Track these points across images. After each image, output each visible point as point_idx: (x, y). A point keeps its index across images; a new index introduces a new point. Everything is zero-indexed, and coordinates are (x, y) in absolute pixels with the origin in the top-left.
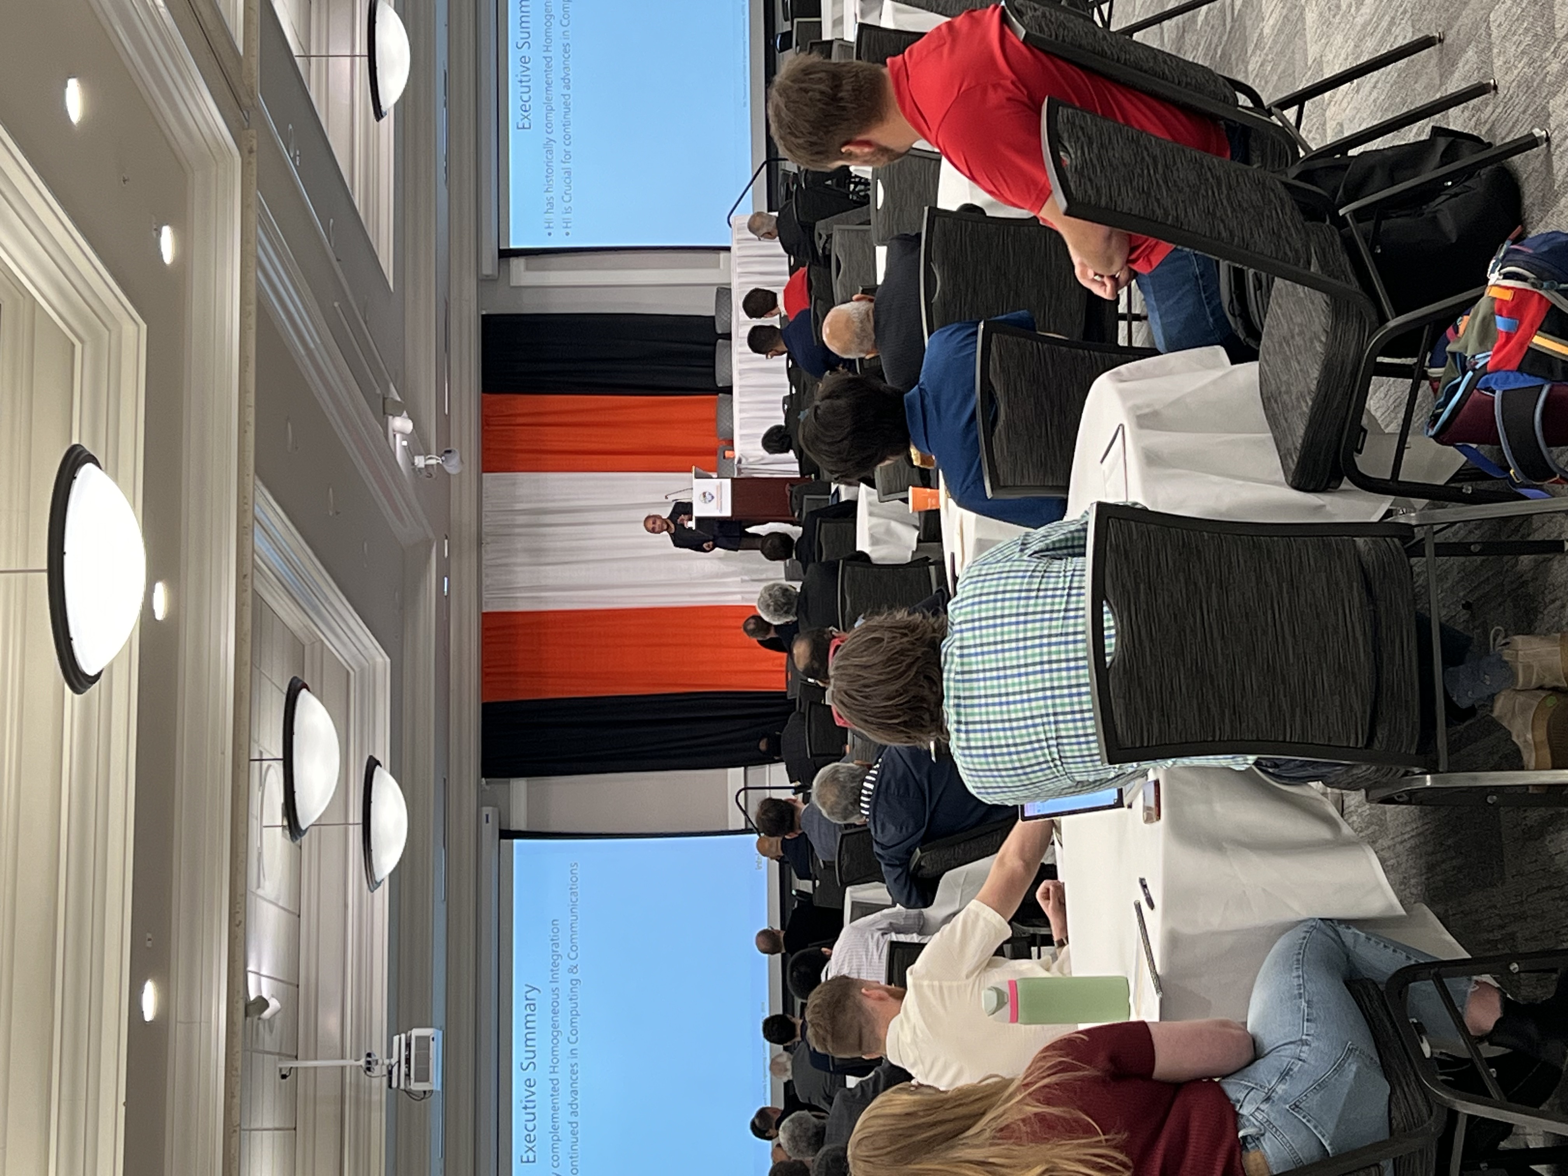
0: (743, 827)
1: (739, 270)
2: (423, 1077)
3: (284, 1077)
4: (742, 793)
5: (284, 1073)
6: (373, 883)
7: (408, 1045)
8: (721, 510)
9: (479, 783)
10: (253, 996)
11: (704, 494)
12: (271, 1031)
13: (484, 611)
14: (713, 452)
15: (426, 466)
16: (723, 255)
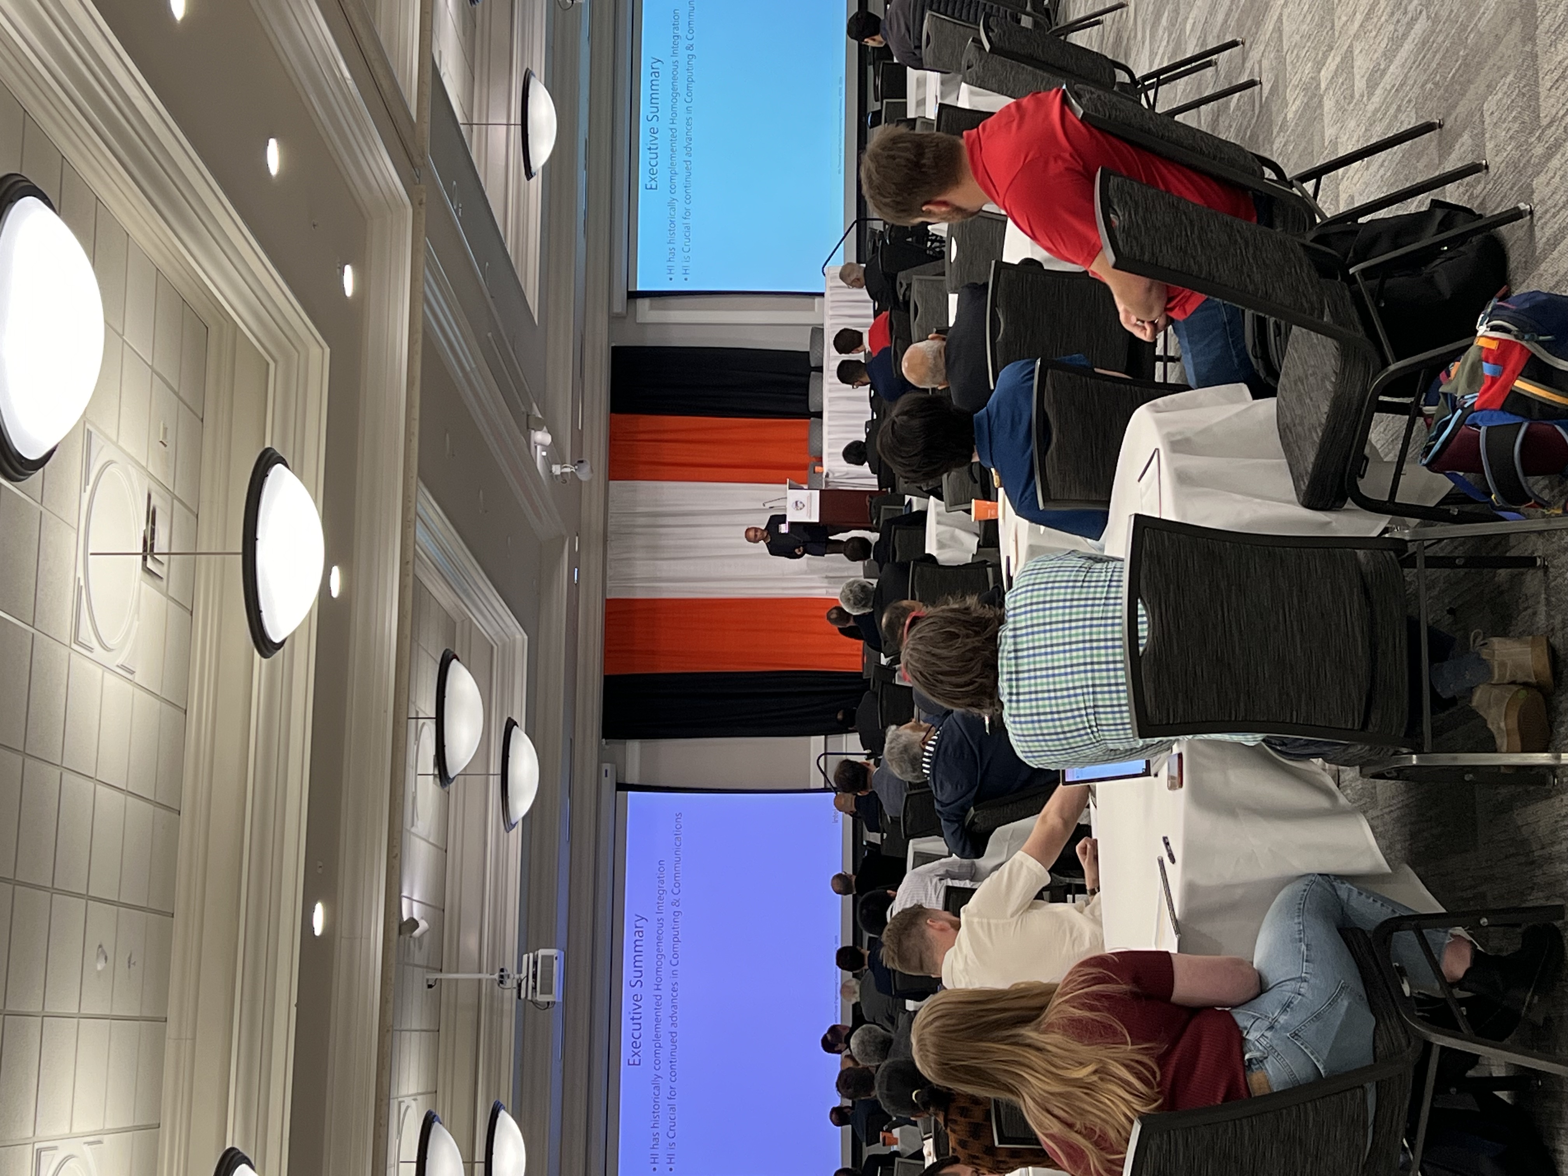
0: (823, 786)
1: (831, 313)
2: (547, 989)
3: (430, 986)
4: (823, 757)
5: (430, 983)
6: (509, 826)
7: (535, 963)
8: (810, 517)
9: (600, 743)
10: (405, 918)
11: (796, 502)
12: (420, 948)
13: (608, 597)
14: (804, 467)
15: (562, 473)
16: (817, 300)
